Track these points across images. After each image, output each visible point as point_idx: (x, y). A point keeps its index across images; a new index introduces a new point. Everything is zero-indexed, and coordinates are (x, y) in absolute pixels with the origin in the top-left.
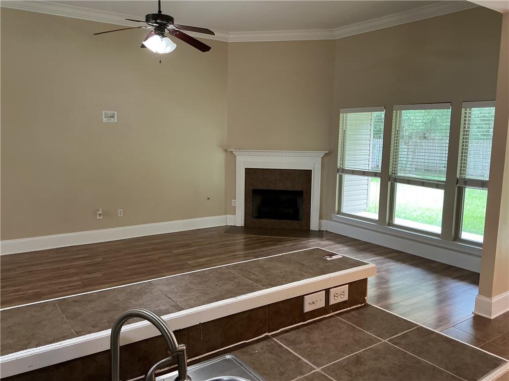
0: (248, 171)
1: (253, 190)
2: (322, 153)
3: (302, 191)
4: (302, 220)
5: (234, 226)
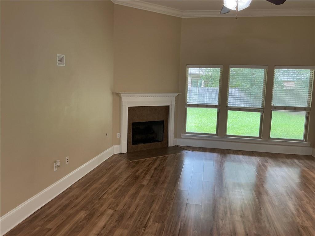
0: (131, 109)
1: (133, 123)
2: (176, 94)
3: (163, 121)
4: (163, 141)
5: (121, 154)
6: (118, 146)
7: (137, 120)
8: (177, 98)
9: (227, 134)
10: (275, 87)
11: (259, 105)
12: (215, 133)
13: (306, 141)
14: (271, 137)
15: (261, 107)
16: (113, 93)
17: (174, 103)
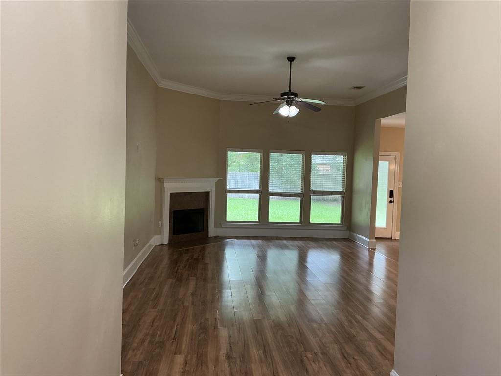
0: (172, 196)
1: (174, 211)
2: (216, 179)
3: (203, 209)
4: (203, 231)
5: (162, 245)
6: (159, 236)
7: (178, 208)
8: (217, 183)
9: (269, 221)
10: (313, 172)
11: (298, 190)
12: (257, 220)
13: (343, 225)
14: (311, 222)
15: (300, 192)
16: (155, 178)
17: (214, 189)
